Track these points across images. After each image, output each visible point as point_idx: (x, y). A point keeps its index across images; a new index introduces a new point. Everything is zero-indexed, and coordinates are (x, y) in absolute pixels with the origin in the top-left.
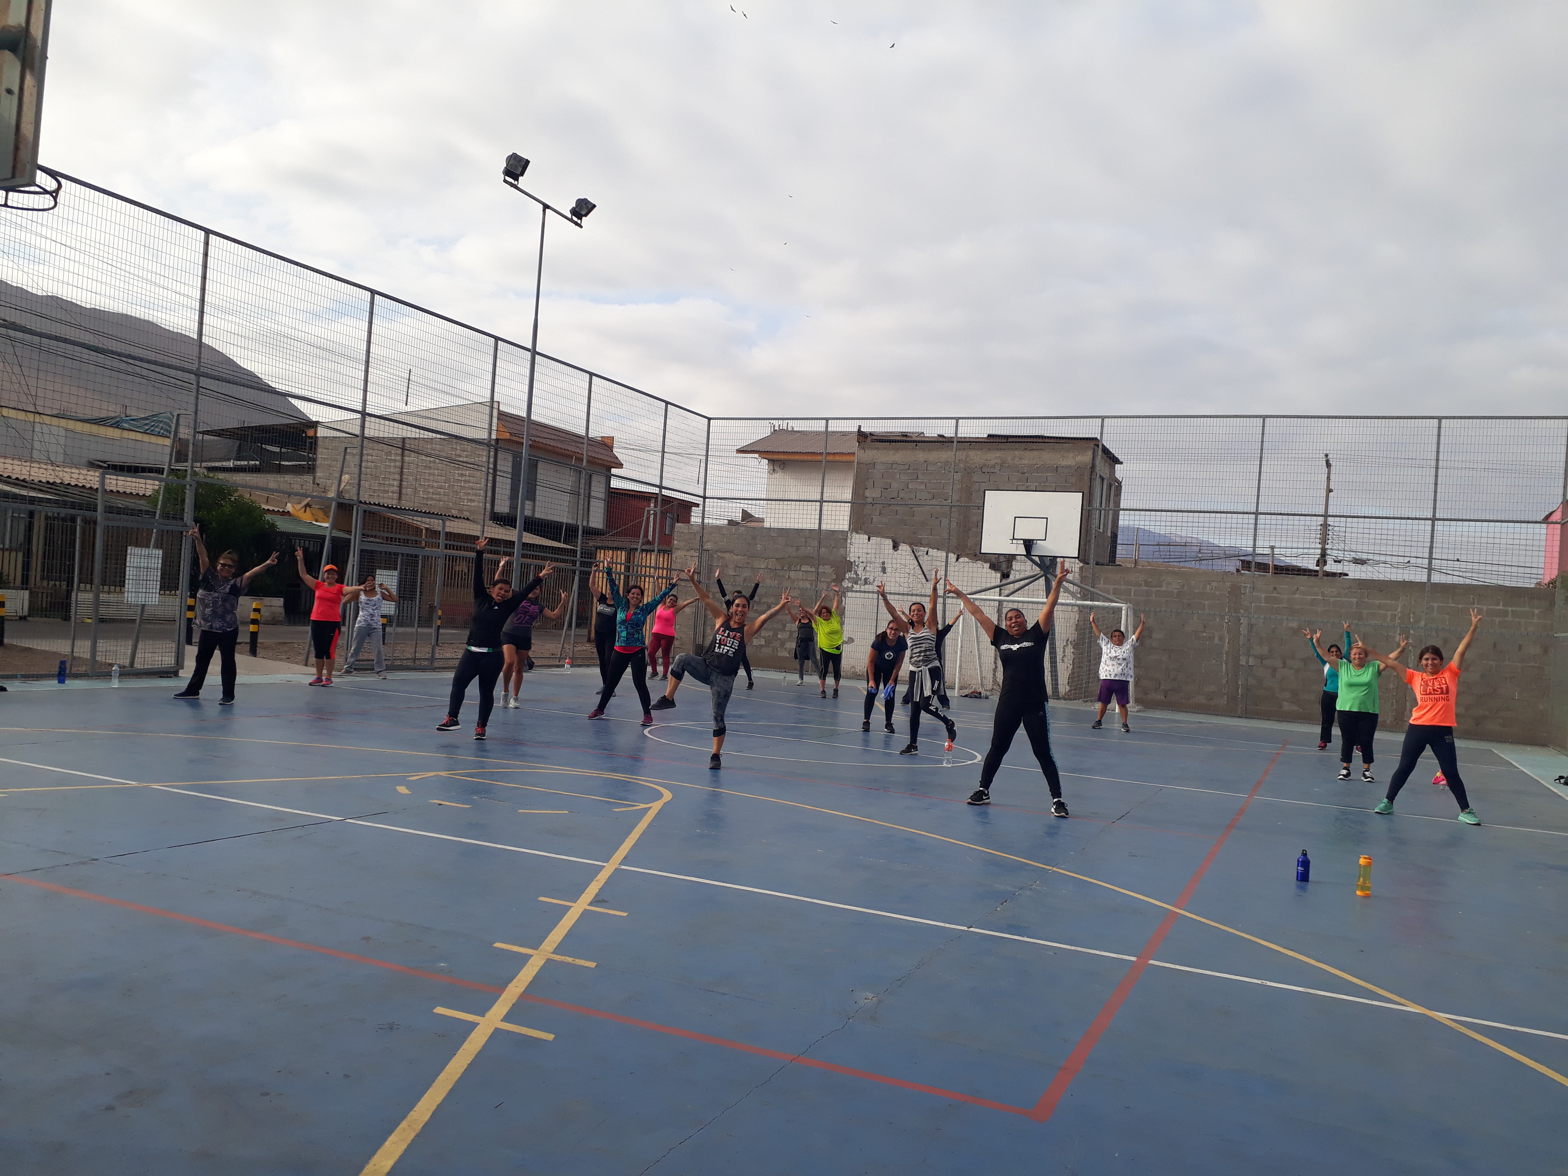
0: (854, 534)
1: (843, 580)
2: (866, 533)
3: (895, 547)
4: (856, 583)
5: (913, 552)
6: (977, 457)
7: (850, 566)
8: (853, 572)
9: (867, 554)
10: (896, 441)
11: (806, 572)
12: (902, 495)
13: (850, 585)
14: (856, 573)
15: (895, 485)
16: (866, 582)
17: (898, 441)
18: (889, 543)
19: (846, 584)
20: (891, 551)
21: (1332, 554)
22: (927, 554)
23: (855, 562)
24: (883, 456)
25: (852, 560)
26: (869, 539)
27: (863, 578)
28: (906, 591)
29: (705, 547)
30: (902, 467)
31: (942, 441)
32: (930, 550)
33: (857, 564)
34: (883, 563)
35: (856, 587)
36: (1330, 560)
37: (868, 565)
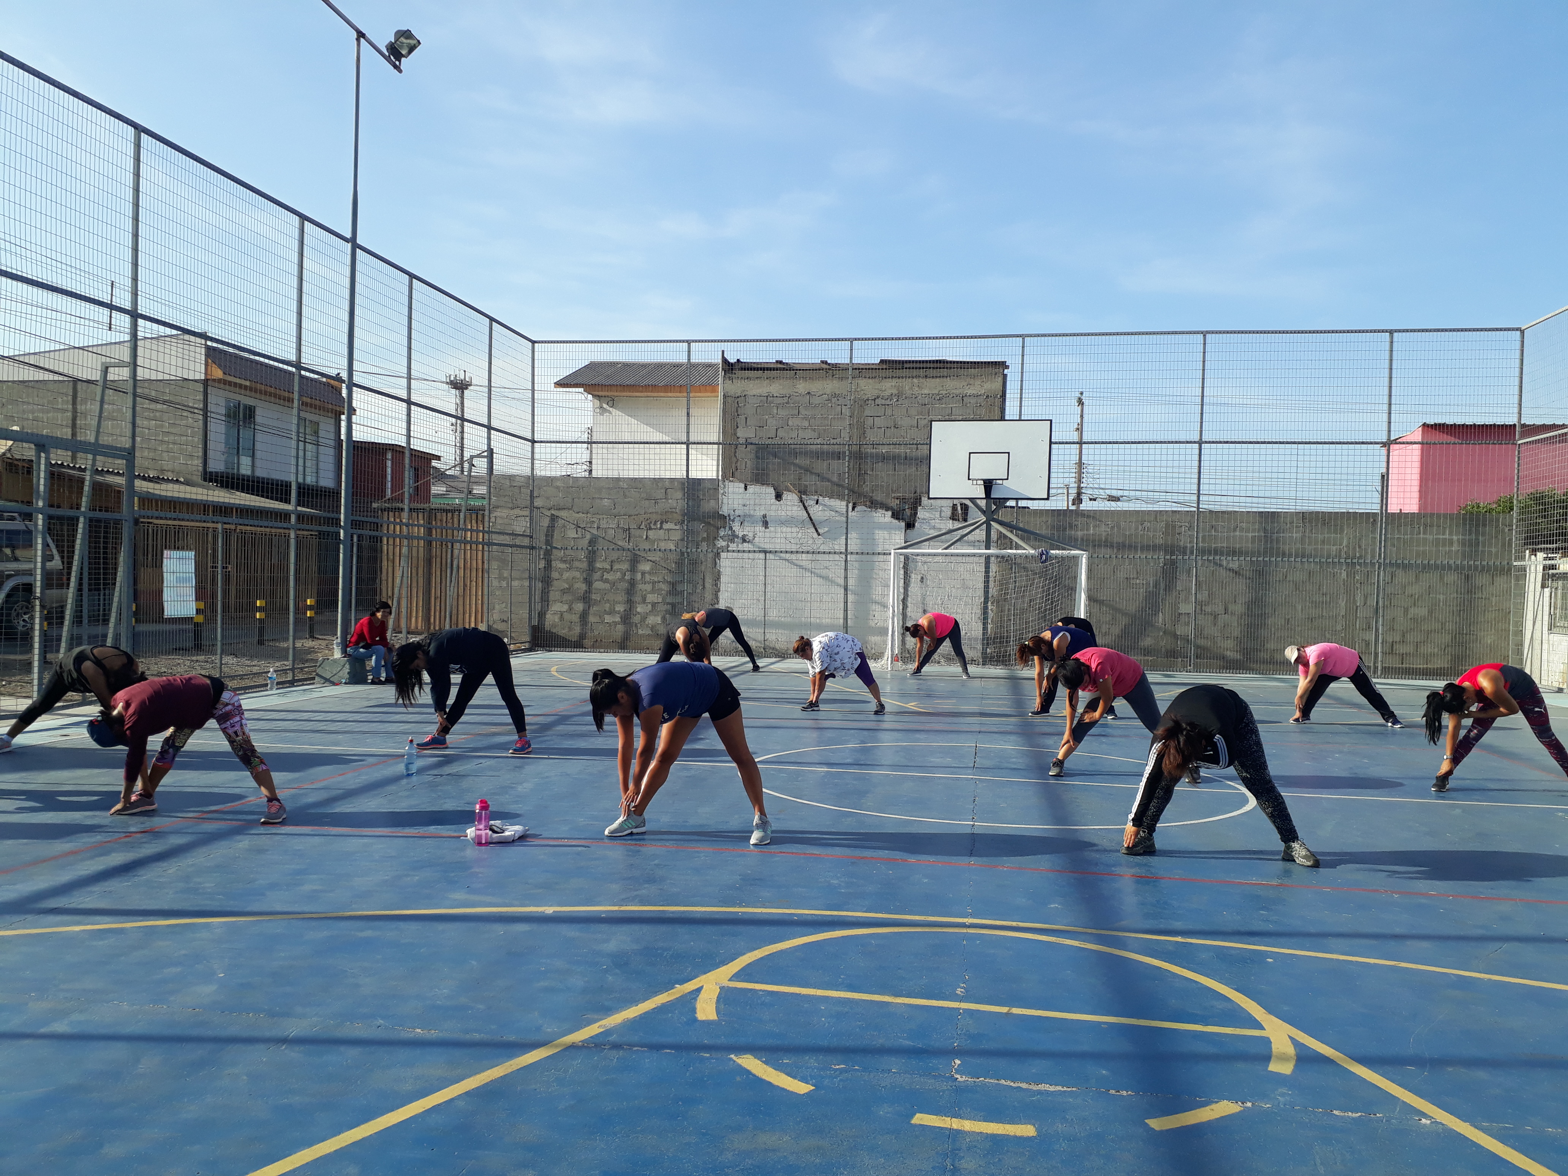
0: (727, 482)
1: (715, 538)
2: (741, 481)
3: (779, 497)
4: (732, 541)
5: (801, 501)
6: (868, 387)
7: (723, 520)
8: (727, 528)
9: (744, 505)
10: (770, 369)
11: (669, 530)
12: (781, 433)
13: (724, 544)
14: (731, 528)
15: (772, 423)
16: (744, 540)
17: (774, 369)
18: (771, 491)
19: (721, 543)
20: (774, 500)
21: (1087, 493)
22: (817, 503)
23: (729, 516)
24: (756, 388)
25: (726, 514)
26: (746, 489)
27: (740, 536)
28: (794, 548)
29: (536, 504)
30: (779, 401)
31: (828, 369)
32: (821, 498)
33: (732, 518)
34: (765, 516)
35: (733, 547)
36: (1084, 498)
37: (746, 519)
